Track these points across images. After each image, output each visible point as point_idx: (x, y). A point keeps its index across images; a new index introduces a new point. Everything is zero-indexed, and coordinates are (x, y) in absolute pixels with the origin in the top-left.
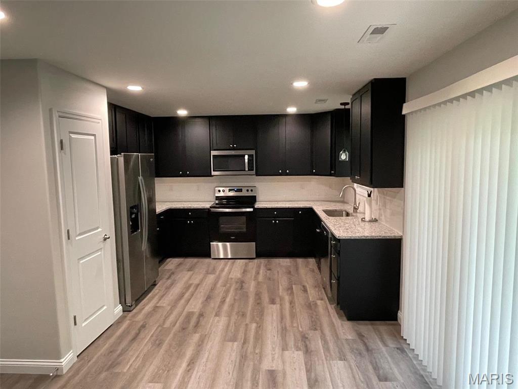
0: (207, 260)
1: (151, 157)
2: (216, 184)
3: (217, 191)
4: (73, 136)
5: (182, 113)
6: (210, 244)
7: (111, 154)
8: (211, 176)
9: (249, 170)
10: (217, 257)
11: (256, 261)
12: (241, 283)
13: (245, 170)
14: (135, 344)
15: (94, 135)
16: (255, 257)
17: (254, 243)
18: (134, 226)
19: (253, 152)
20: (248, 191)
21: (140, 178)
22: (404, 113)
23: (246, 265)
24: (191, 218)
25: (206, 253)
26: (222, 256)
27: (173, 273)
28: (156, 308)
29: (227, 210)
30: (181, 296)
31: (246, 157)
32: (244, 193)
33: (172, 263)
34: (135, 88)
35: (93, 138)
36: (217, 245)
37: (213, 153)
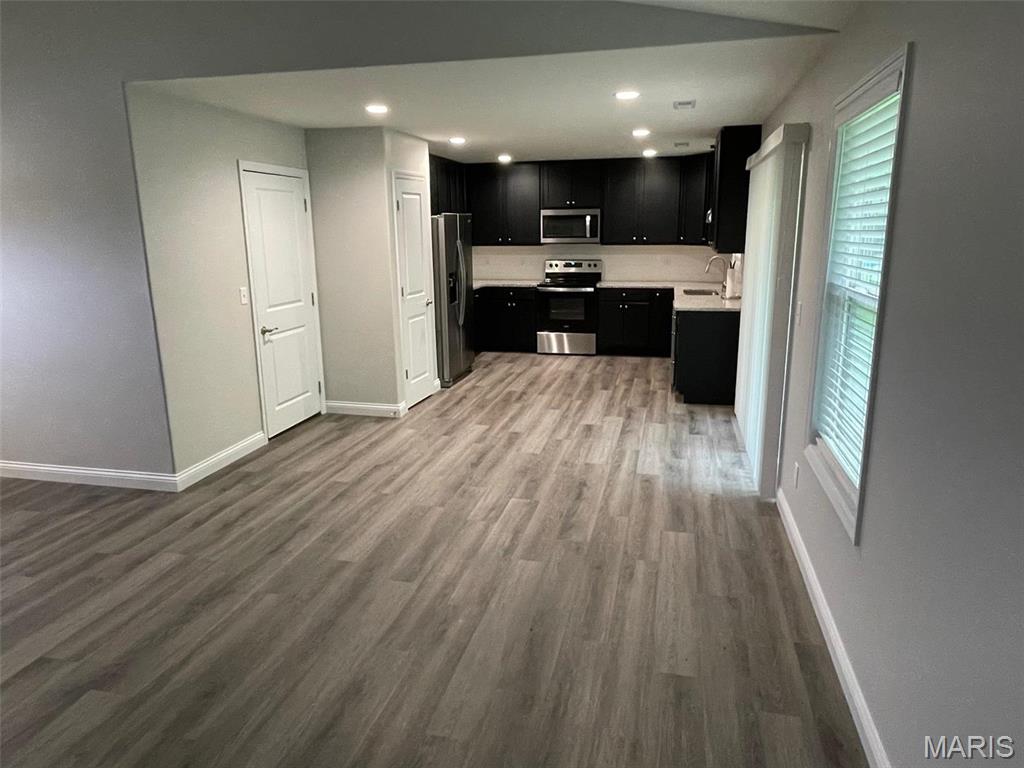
0: (533, 355)
1: (467, 217)
2: (546, 257)
3: (548, 266)
4: (404, 196)
5: (505, 159)
6: (536, 335)
7: (432, 214)
8: (539, 243)
9: (591, 236)
10: (547, 351)
11: (595, 358)
12: (572, 375)
13: (585, 237)
14: (459, 407)
15: (419, 194)
16: (594, 352)
17: (594, 335)
18: (453, 294)
19: (597, 212)
20: (590, 265)
21: (459, 241)
22: (747, 168)
23: (582, 360)
24: (511, 300)
25: (530, 346)
26: (555, 351)
27: (490, 364)
28: (474, 387)
29: (561, 290)
30: (502, 380)
31: (588, 218)
32: (585, 269)
33: (488, 356)
34: (458, 141)
35: (418, 197)
36: (548, 336)
37: (544, 213)
